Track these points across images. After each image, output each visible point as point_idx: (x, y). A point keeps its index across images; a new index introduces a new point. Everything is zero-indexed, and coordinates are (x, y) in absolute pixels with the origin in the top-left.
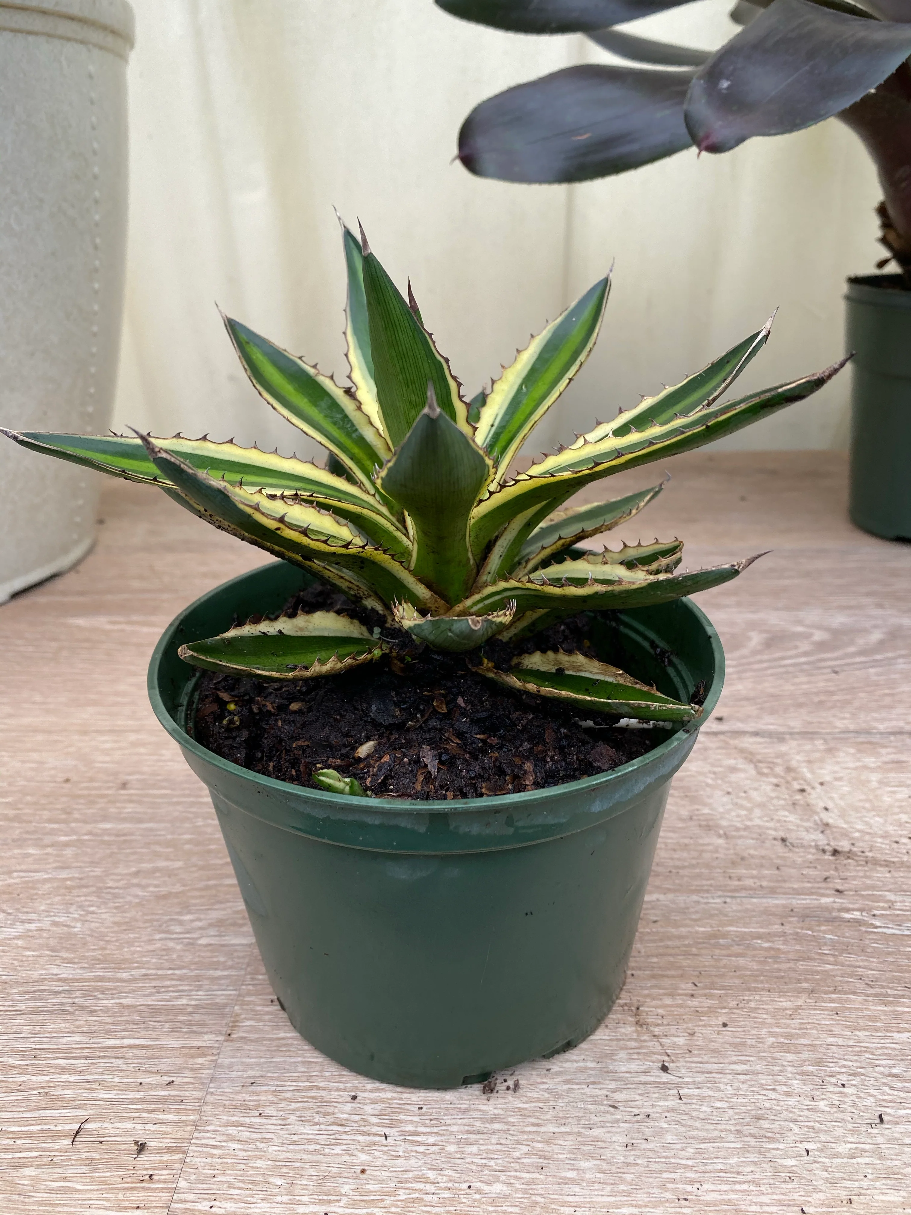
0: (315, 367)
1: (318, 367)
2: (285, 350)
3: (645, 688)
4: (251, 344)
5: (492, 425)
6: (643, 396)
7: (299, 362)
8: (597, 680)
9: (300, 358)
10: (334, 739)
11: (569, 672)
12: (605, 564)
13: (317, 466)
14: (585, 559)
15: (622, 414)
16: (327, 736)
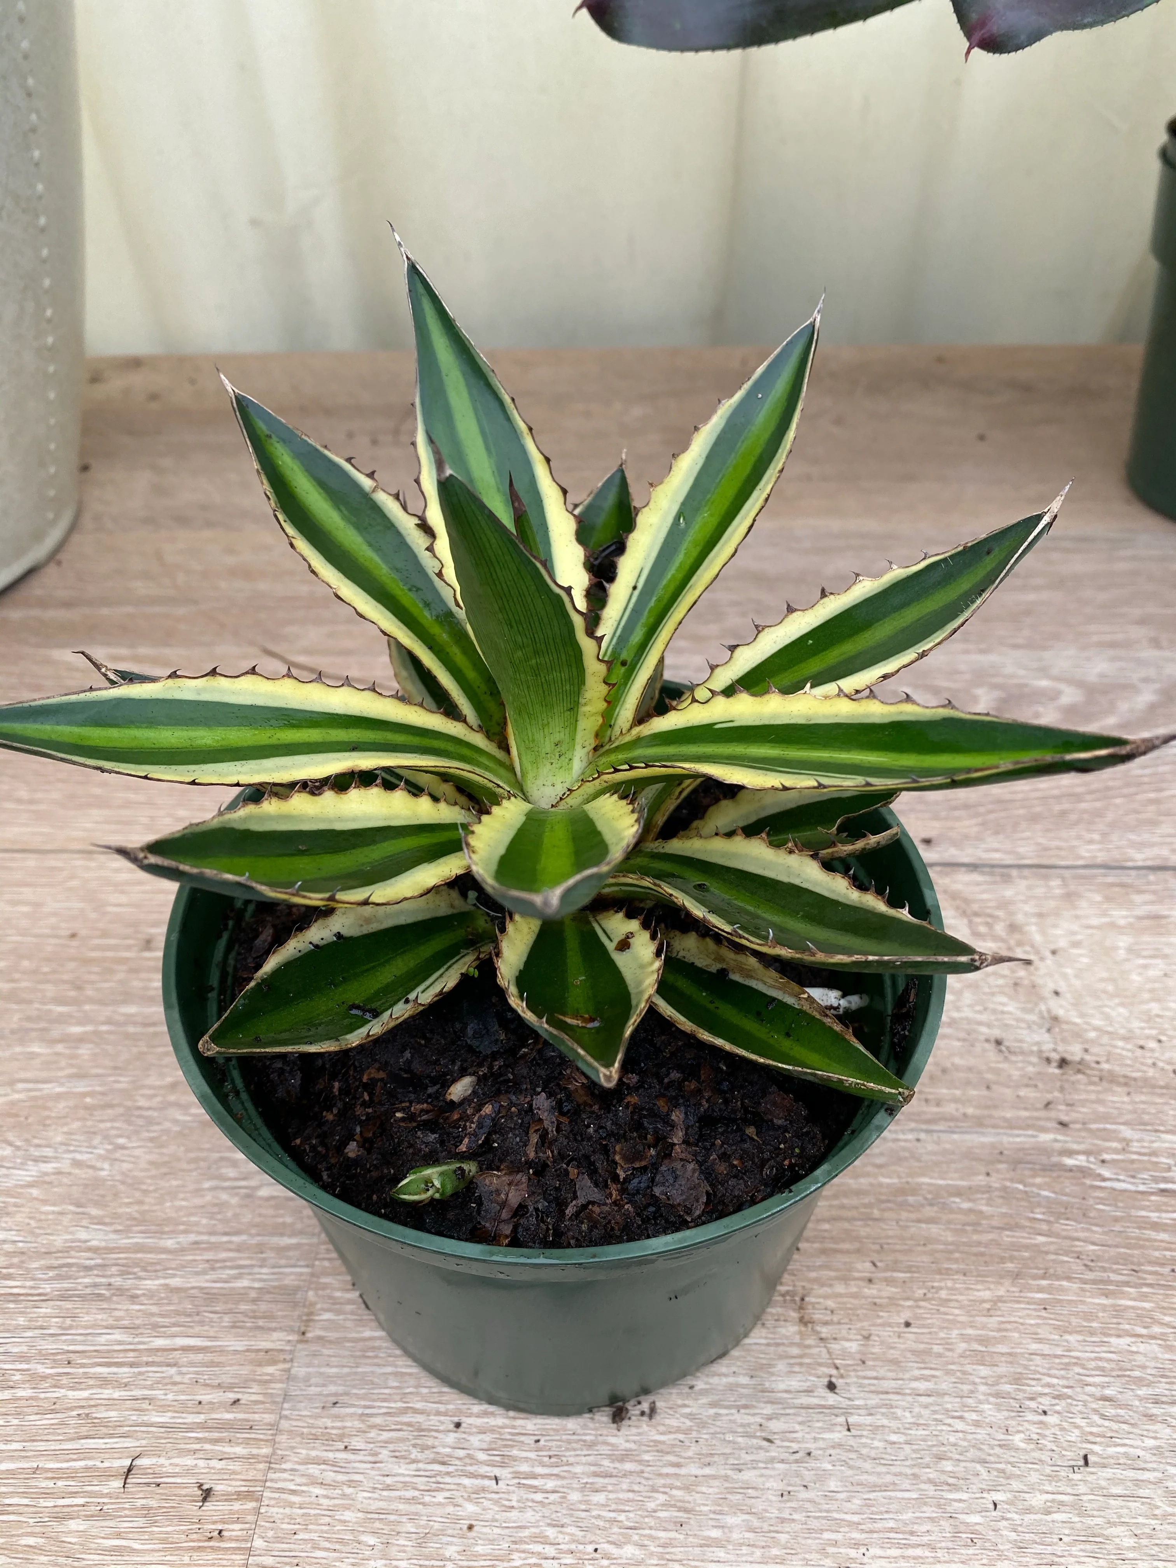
0: (371, 475)
3: (838, 1029)
5: (635, 588)
6: (859, 576)
7: (348, 468)
8: (771, 999)
9: (350, 459)
10: (418, 1067)
11: (735, 977)
12: (791, 852)
13: (380, 694)
14: (763, 839)
15: (826, 600)
16: (409, 1062)
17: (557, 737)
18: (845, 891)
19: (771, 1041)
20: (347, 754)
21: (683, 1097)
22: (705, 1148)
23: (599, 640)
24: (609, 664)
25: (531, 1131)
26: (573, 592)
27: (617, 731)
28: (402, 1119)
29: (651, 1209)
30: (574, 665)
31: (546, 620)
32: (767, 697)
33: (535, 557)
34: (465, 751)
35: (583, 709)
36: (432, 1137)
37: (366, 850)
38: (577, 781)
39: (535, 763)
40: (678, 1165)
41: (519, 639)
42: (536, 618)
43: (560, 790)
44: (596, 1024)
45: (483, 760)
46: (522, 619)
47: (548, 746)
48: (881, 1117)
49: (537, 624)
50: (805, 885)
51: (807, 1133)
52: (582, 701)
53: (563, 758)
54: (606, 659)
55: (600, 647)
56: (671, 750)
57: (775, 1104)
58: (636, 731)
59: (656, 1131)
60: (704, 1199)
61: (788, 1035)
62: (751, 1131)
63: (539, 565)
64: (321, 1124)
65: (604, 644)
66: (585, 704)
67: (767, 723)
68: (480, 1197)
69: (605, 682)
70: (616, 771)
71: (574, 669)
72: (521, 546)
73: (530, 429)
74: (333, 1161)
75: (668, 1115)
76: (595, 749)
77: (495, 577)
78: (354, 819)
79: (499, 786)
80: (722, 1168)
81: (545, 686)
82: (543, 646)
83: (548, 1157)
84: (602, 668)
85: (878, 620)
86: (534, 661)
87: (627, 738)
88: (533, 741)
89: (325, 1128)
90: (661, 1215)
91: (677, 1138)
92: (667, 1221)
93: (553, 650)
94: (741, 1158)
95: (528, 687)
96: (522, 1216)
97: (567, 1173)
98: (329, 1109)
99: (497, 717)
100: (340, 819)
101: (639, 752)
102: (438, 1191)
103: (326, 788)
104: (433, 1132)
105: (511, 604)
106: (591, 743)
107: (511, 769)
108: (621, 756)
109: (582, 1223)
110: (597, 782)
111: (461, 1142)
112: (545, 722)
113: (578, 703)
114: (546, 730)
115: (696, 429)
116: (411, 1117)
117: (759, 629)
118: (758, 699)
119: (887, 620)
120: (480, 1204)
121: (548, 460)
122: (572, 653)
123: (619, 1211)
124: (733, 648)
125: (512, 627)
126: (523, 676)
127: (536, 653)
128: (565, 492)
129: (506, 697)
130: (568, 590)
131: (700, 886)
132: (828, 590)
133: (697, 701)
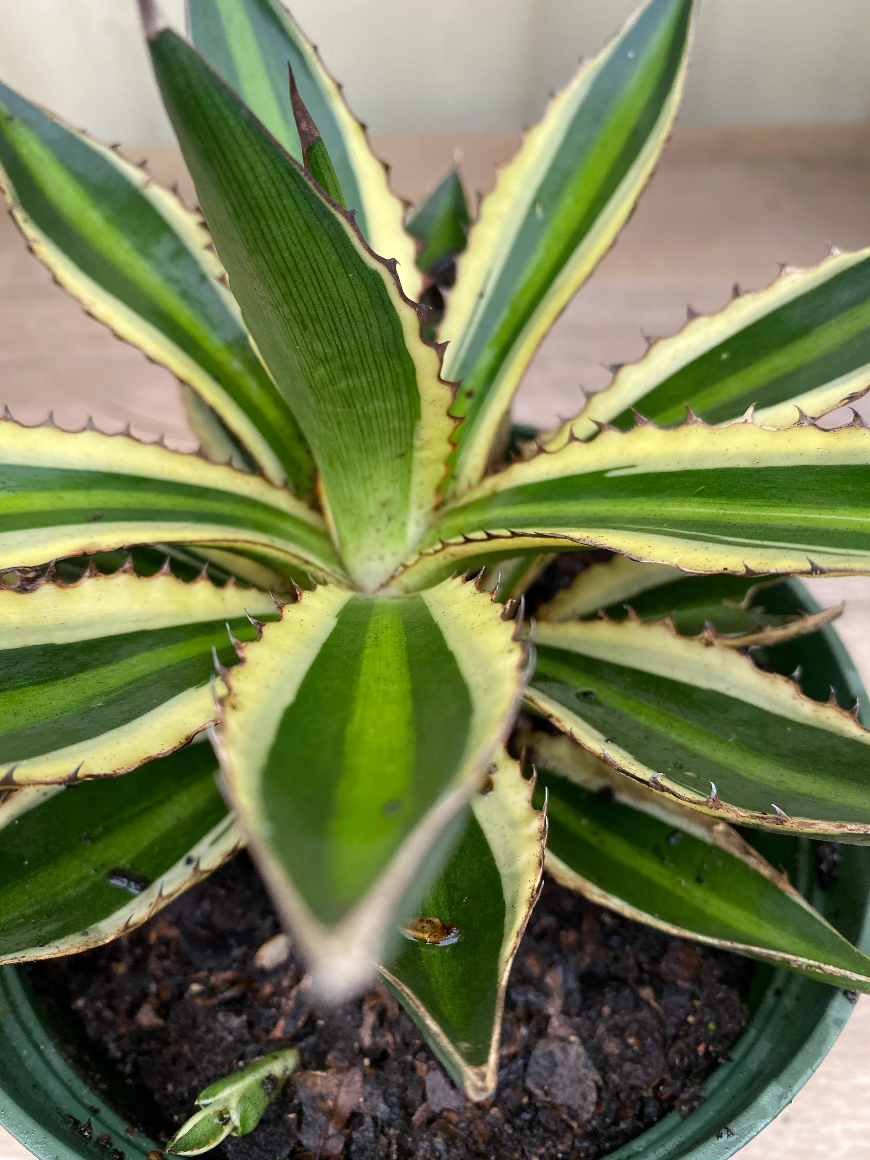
0: (142, 165)
1: (149, 165)
2: (83, 132)
3: (766, 871)
4: (17, 122)
5: (481, 295)
6: (783, 266)
7: (112, 156)
8: (675, 831)
9: (114, 147)
10: (219, 920)
11: (624, 798)
12: (709, 644)
13: (138, 440)
14: (667, 626)
15: (740, 301)
16: (208, 916)
17: (384, 494)
18: (790, 702)
19: (679, 892)
20: (83, 527)
21: (559, 951)
22: (590, 1018)
23: (441, 349)
24: (455, 386)
25: (366, 1007)
26: (398, 268)
27: (462, 484)
28: (200, 994)
29: (527, 1116)
30: (403, 389)
31: (358, 315)
32: (684, 430)
33: (334, 205)
34: (261, 516)
35: (419, 455)
36: (235, 1022)
37: (104, 671)
38: (413, 552)
39: (355, 530)
40: (555, 1047)
41: (319, 348)
42: (341, 311)
43: (390, 563)
44: (452, 940)
45: (288, 527)
46: (320, 312)
47: (372, 508)
48: (838, 1002)
49: (344, 321)
50: (733, 693)
51: (722, 1001)
52: (417, 443)
53: (393, 522)
54: (451, 379)
55: (441, 361)
56: (544, 509)
57: (678, 961)
58: (494, 483)
59: (528, 1004)
60: (593, 1096)
61: (699, 880)
62: (647, 993)
63: (342, 220)
64: (109, 979)
65: (448, 355)
66: (422, 448)
67: (689, 467)
68: (300, 1104)
69: (449, 415)
70: (468, 541)
71: (405, 396)
72: (310, 184)
73: (339, 87)
74: (122, 1030)
75: (541, 978)
76: (437, 508)
77: (269, 238)
78: (87, 625)
79: (307, 562)
80: (612, 1047)
81: (363, 423)
82: (357, 358)
83: (387, 1043)
84: (445, 393)
85: (821, 323)
86: (343, 385)
87: (478, 494)
88: (352, 500)
89: (114, 986)
90: (539, 1123)
91: (553, 1008)
92: (547, 1130)
93: (372, 366)
94: (638, 1035)
95: (339, 424)
96: (355, 1128)
97: (413, 1069)
98: (118, 960)
99: (307, 468)
100: (63, 626)
101: (495, 513)
102: (235, 1129)
103: (42, 581)
104: (238, 1014)
105: (301, 287)
106: (431, 500)
107: (326, 536)
108: (473, 518)
109: (435, 1135)
110: (440, 556)
111: (274, 1025)
112: (366, 474)
113: (410, 447)
114: (368, 485)
115: (552, 95)
116: (211, 991)
117: (651, 342)
118: (671, 434)
119: (833, 322)
120: (300, 1113)
121: (363, 127)
122: (399, 370)
123: (482, 1118)
124: (616, 368)
125: (305, 327)
126: (330, 408)
127: (347, 370)
128: (387, 167)
129: (314, 442)
130: (391, 265)
131: (586, 695)
132: (743, 287)
133: (577, 439)
